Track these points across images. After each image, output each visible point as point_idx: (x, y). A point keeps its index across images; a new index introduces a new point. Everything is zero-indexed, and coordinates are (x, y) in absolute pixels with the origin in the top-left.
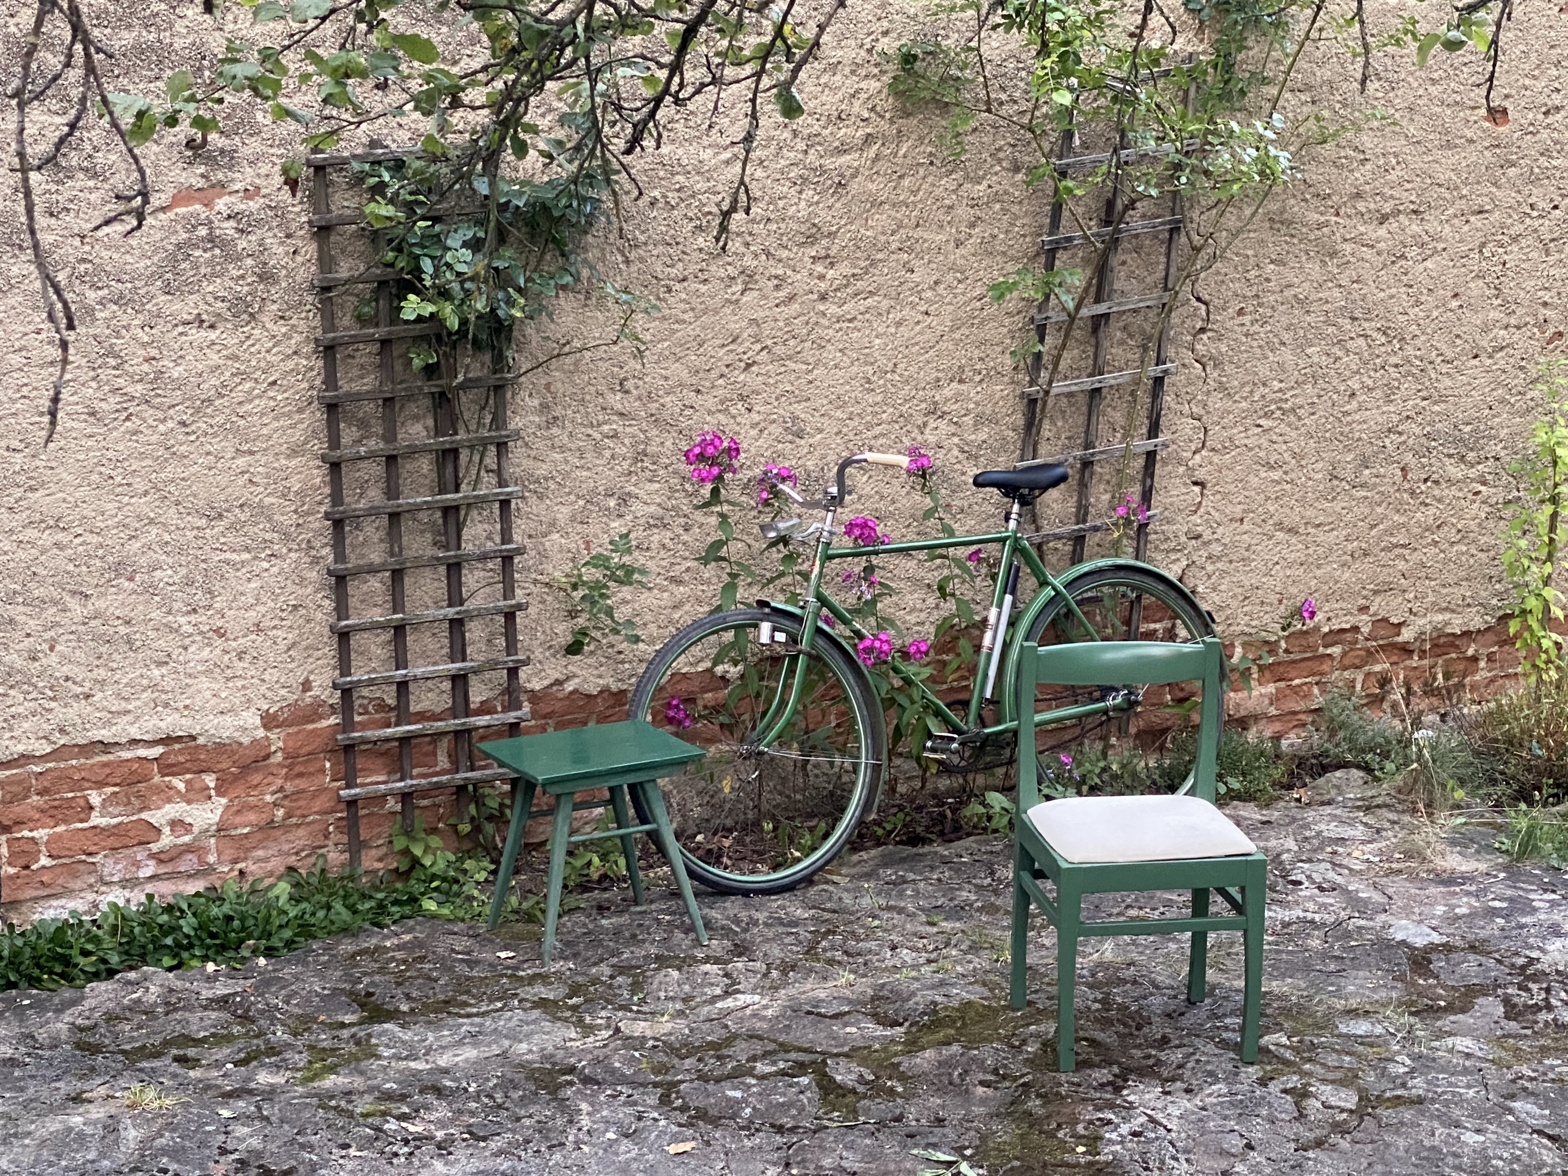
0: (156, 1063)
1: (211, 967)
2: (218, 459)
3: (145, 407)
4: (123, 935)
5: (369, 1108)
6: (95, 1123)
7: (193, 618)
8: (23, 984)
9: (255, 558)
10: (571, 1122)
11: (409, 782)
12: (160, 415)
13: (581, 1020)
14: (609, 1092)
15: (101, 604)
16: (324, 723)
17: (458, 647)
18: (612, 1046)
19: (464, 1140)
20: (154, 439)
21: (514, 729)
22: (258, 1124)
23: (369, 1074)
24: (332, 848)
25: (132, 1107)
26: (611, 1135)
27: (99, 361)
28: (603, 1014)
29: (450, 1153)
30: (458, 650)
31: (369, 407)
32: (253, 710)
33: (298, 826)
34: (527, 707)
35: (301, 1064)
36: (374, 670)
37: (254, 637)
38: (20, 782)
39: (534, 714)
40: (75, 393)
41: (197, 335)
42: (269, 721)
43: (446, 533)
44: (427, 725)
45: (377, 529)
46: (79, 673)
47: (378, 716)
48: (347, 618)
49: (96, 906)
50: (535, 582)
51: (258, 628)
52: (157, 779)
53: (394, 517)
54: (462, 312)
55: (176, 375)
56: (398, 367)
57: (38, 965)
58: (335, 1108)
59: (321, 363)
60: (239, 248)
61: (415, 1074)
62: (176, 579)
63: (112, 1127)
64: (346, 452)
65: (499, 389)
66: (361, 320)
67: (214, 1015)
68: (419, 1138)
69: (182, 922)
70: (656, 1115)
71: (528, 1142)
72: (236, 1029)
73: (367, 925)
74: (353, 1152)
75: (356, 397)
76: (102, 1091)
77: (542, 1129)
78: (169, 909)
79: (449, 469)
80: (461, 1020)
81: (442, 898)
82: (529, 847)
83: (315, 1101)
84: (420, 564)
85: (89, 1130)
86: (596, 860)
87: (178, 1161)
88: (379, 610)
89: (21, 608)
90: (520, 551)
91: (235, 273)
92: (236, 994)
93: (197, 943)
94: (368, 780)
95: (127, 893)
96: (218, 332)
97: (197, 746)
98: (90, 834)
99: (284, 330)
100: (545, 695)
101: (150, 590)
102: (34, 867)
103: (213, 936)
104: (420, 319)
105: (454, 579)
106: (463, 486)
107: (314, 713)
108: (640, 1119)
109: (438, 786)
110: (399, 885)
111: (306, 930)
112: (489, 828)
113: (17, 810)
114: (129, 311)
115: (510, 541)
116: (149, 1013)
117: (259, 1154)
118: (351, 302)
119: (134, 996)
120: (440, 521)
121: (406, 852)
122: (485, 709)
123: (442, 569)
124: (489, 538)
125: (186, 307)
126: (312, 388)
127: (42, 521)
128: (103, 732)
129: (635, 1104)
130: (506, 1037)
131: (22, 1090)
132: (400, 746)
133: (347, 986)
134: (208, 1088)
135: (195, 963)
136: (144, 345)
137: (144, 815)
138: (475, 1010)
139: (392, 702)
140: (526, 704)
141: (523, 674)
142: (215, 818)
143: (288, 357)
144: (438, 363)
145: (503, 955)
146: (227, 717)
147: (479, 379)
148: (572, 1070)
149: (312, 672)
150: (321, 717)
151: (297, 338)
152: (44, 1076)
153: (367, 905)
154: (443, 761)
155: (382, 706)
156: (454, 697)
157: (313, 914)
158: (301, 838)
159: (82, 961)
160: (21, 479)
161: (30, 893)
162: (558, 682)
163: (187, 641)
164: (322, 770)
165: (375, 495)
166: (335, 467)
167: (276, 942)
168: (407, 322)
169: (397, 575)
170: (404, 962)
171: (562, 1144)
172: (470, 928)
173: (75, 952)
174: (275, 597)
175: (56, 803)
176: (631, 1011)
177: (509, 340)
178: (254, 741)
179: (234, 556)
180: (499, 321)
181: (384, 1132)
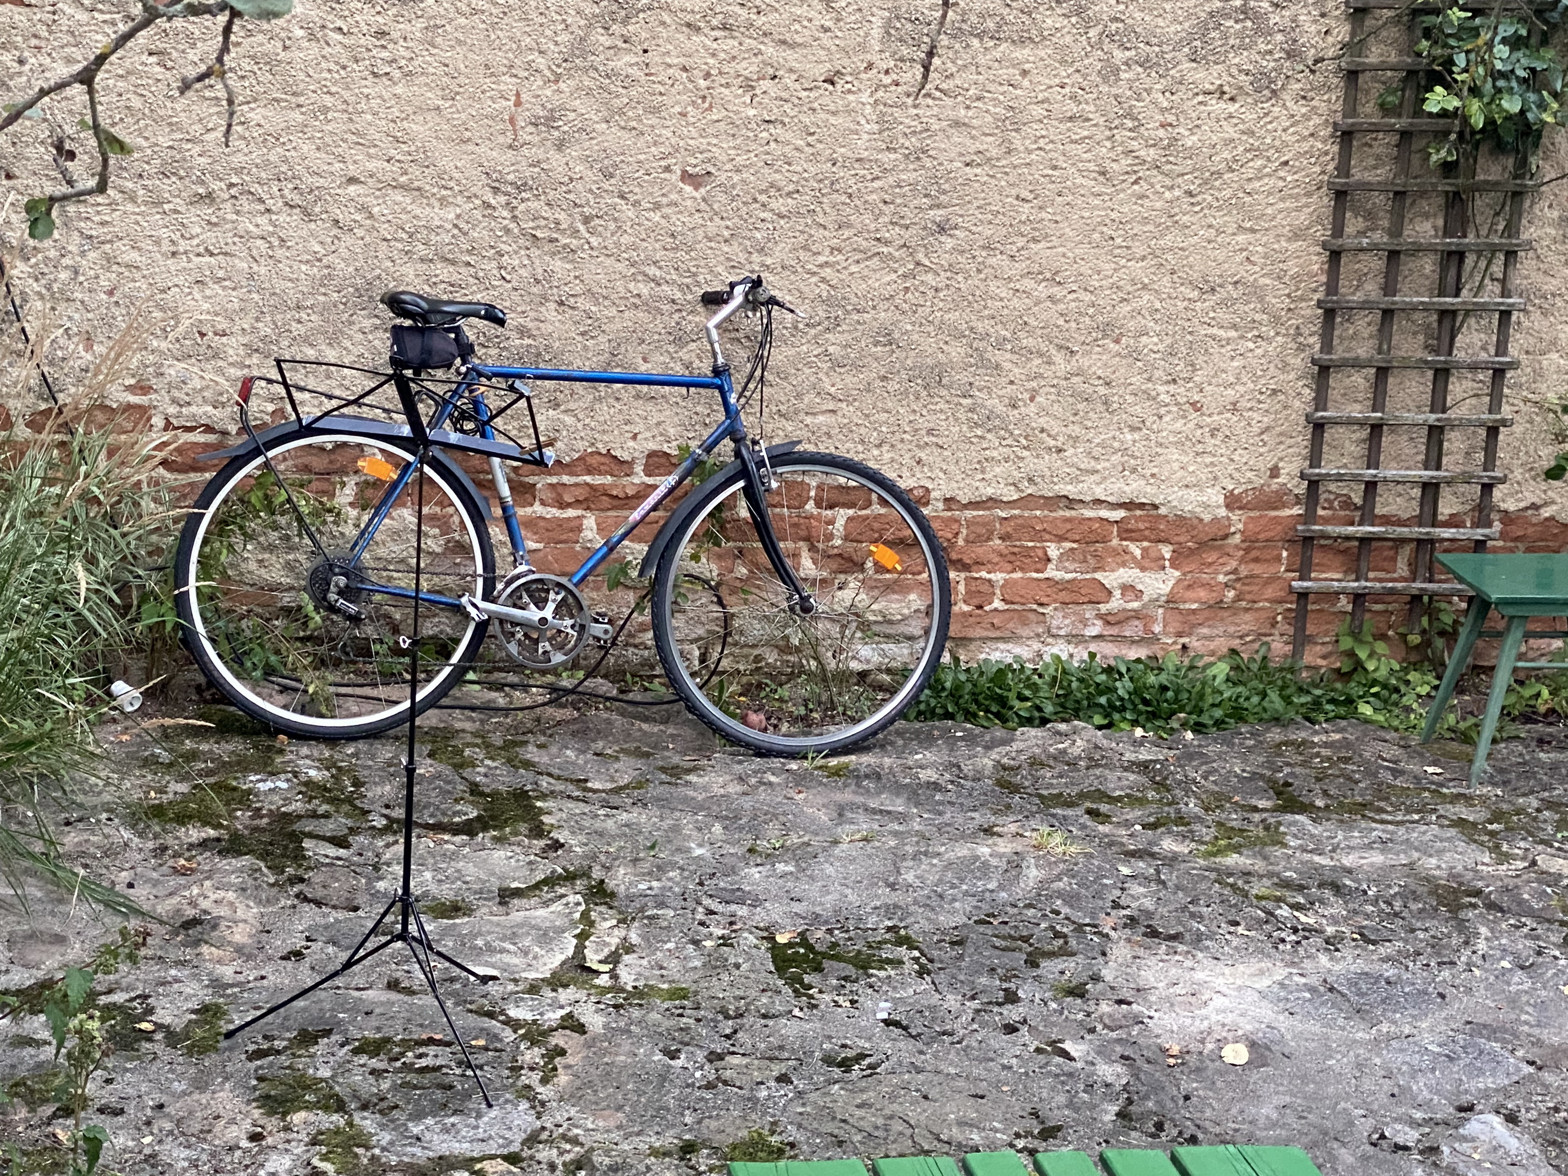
0: (1069, 812)
1: (1139, 732)
2: (1219, 232)
3: (1155, 172)
4: (1060, 688)
5: (1264, 891)
6: (1001, 856)
7: (1172, 388)
8: (960, 717)
9: (1242, 337)
10: (1466, 943)
11: (1364, 583)
12: (1168, 182)
13: (1498, 846)
14: (1512, 922)
15: (1085, 362)
16: (1287, 512)
17: (1434, 455)
18: (1525, 877)
19: (1354, 940)
20: (1158, 205)
21: (1480, 546)
22: (1154, 887)
23: (1272, 860)
24: (1277, 638)
25: (1037, 847)
26: (1505, 964)
27: (1116, 122)
28: (1522, 844)
29: (1337, 950)
30: (1434, 459)
31: (1379, 199)
32: (1218, 488)
33: (1247, 610)
34: (1497, 526)
35: (1207, 839)
36: (1345, 466)
37: (1229, 415)
38: (984, 525)
39: (1503, 535)
40: (1089, 151)
41: (1217, 106)
42: (1232, 502)
43: (1438, 338)
44: (1390, 529)
45: (1369, 324)
46: (1055, 427)
47: (1342, 513)
48: (1325, 410)
49: (1041, 656)
50: (1526, 401)
51: (1234, 408)
52: (1115, 542)
53: (1388, 314)
54: (1491, 111)
55: (1190, 144)
56: (1416, 159)
57: (976, 702)
58: (1232, 885)
59: (1336, 148)
60: (1271, 23)
61: (1319, 868)
62: (1161, 347)
63: (1015, 864)
64: (1347, 241)
65: (1517, 195)
66: (1385, 109)
67: (1132, 777)
68: (1308, 929)
69: (1118, 684)
70: (1557, 953)
71: (1419, 954)
72: (1151, 794)
73: (1299, 718)
74: (1240, 930)
75: (1367, 187)
76: (1013, 828)
77: (1436, 944)
78: (1109, 670)
79: (1453, 272)
80: (1374, 825)
81: (1379, 704)
82: (1477, 670)
83: (1213, 875)
84: (1406, 365)
85: (994, 862)
86: (1545, 693)
87: (1071, 907)
88: (1358, 407)
89: (1008, 356)
90: (1515, 365)
91: (1263, 47)
92: (1156, 761)
93: (1129, 706)
94: (1324, 576)
95: (1071, 648)
96: (1237, 105)
97: (1159, 516)
98: (1043, 585)
99: (1304, 110)
100: (1518, 518)
101: (1134, 355)
102: (987, 608)
103: (1146, 702)
104: (1444, 113)
105: (1440, 384)
106: (1464, 292)
107: (1277, 500)
108: (1539, 953)
109: (1392, 592)
110: (1338, 685)
111: (1238, 713)
112: (1439, 643)
113: (980, 551)
114: (1153, 74)
115: (1505, 354)
116: (1072, 764)
117: (1149, 914)
118: (1376, 89)
119: (1061, 746)
120: (1435, 325)
121: (1351, 654)
122: (1454, 522)
123: (1430, 374)
124: (1484, 348)
125: (1208, 77)
126: (1323, 172)
127: (1041, 273)
128: (1069, 487)
129: (1538, 938)
130: (1417, 849)
131: (940, 814)
132: (1359, 548)
133: (1268, 773)
134: (1111, 844)
135: (1125, 726)
136: (1163, 111)
137: (1098, 576)
138: (1390, 818)
139: (1358, 500)
140: (1496, 523)
141: (1497, 493)
142: (1166, 589)
143: (1304, 139)
144: (1457, 161)
145: (1430, 770)
146: (1191, 491)
147: (1497, 183)
148: (1478, 893)
149: (1281, 459)
150: (1284, 506)
151: (1316, 120)
152: (962, 804)
153: (1303, 699)
154: (1402, 568)
155: (1347, 504)
156: (1422, 505)
157: (1247, 699)
158: (1247, 622)
159: (1017, 704)
160: (1025, 229)
161: (978, 632)
162: (1534, 507)
163: (1163, 411)
164: (1278, 559)
165: (1372, 289)
166: (1335, 256)
167: (1205, 719)
168: (1430, 115)
169: (1383, 373)
170: (1329, 759)
171: (1453, 963)
172: (1401, 738)
173: (1012, 695)
174: (1255, 379)
175: (1016, 550)
176: (1552, 846)
177: (1536, 145)
178: (1215, 520)
179: (1221, 333)
180: (1528, 125)
181: (1276, 917)
